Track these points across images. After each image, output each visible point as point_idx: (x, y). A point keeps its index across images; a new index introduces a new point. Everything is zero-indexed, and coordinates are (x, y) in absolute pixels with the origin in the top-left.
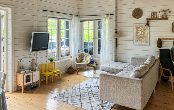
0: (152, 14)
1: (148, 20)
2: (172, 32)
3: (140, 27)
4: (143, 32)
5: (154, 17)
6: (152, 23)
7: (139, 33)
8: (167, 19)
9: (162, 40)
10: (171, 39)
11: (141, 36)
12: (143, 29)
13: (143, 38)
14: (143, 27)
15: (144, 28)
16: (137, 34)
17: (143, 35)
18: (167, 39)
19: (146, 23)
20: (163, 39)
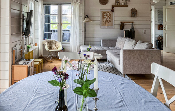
0: (116, 2)
1: (113, 7)
2: (131, 16)
3: (106, 13)
4: (108, 17)
5: (118, 4)
6: (116, 9)
7: (105, 18)
8: (127, 6)
9: (124, 24)
10: (130, 22)
11: (107, 21)
12: (108, 14)
13: (109, 23)
14: (108, 13)
15: (110, 13)
16: (104, 19)
17: (108, 20)
18: (127, 22)
19: (112, 9)
20: (125, 22)
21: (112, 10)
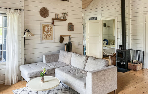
0: (56, 15)
2: (69, 30)
3: (47, 26)
4: (49, 30)
5: (58, 17)
6: (56, 22)
7: (46, 31)
11: (47, 35)
12: (49, 27)
13: (49, 36)
14: (49, 26)
15: (50, 27)
16: (45, 33)
17: (49, 34)
18: (66, 36)
19: (52, 22)
20: (64, 36)
21: (53, 24)
